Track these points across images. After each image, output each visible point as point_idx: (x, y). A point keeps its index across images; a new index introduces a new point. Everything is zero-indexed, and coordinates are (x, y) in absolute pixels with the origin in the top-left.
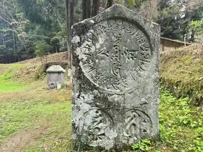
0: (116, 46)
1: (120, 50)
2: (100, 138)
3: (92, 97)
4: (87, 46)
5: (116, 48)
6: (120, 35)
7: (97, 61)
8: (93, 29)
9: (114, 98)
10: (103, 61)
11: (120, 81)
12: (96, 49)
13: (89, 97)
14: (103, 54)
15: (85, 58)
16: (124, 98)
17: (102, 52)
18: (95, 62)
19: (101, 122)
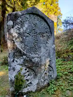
0: (35, 30)
1: (36, 32)
2: (29, 86)
3: (22, 60)
4: (18, 28)
5: (35, 31)
6: (36, 23)
7: (24, 38)
8: (21, 18)
9: (36, 60)
10: (28, 38)
11: (38, 50)
12: (23, 30)
13: (20, 61)
14: (28, 33)
15: (17, 36)
16: (41, 59)
17: (27, 33)
18: (23, 39)
19: (28, 75)
